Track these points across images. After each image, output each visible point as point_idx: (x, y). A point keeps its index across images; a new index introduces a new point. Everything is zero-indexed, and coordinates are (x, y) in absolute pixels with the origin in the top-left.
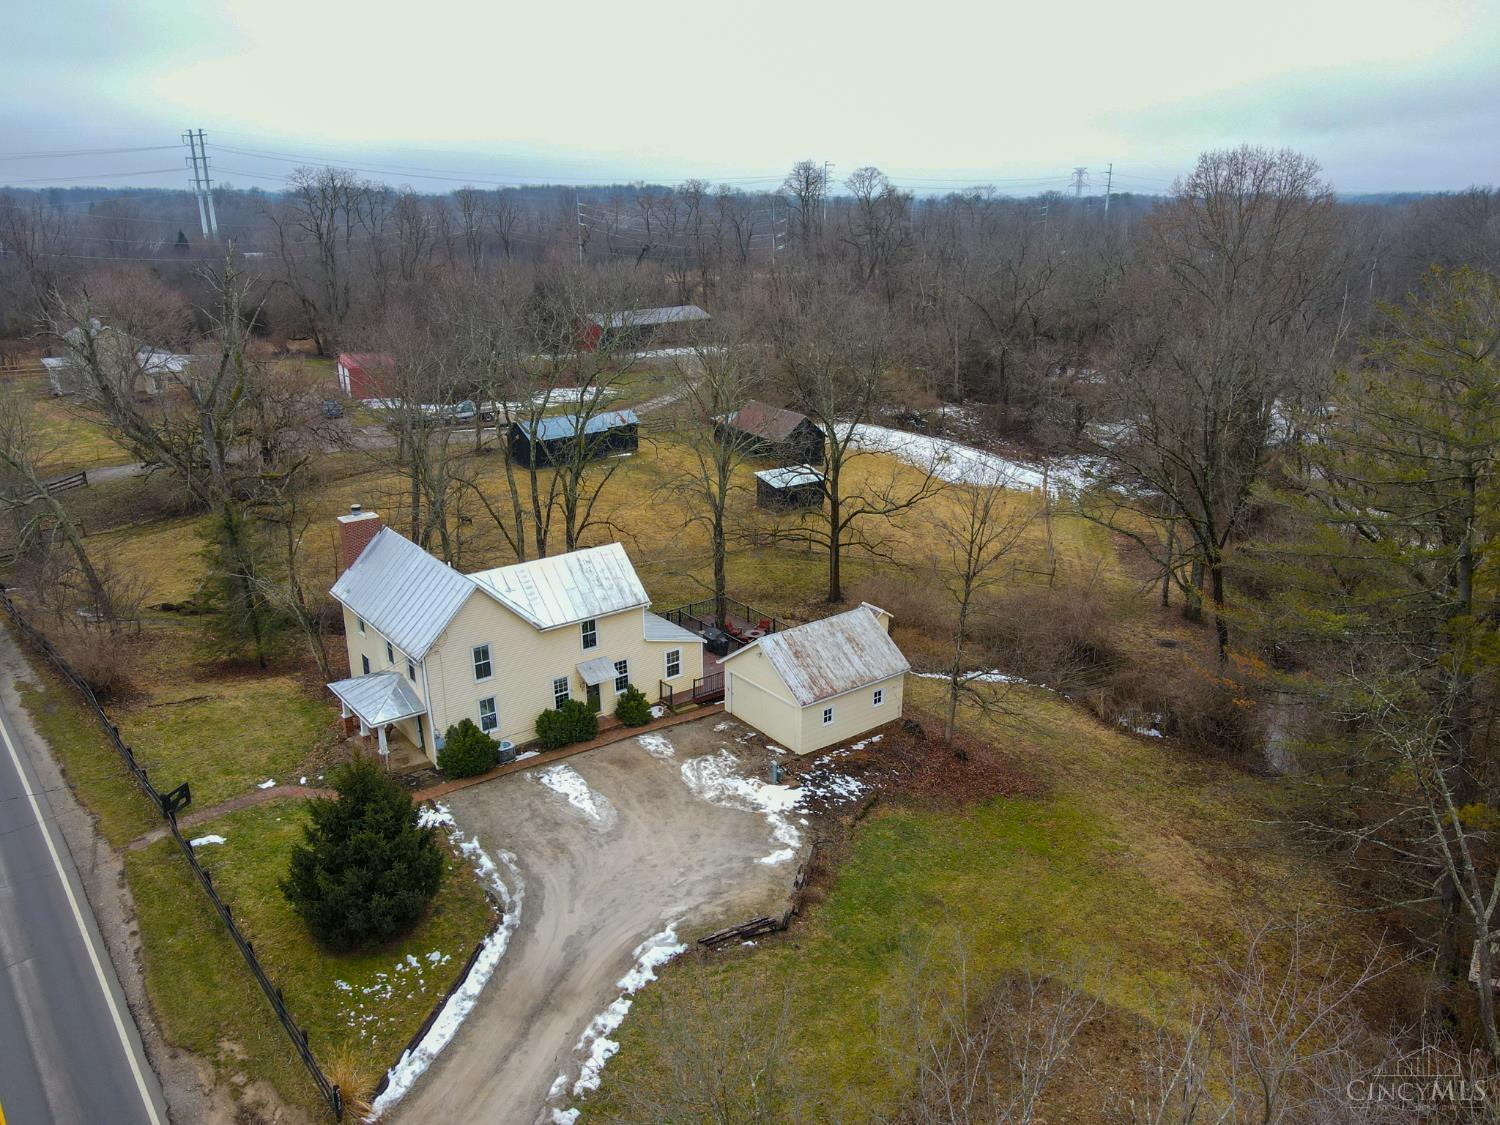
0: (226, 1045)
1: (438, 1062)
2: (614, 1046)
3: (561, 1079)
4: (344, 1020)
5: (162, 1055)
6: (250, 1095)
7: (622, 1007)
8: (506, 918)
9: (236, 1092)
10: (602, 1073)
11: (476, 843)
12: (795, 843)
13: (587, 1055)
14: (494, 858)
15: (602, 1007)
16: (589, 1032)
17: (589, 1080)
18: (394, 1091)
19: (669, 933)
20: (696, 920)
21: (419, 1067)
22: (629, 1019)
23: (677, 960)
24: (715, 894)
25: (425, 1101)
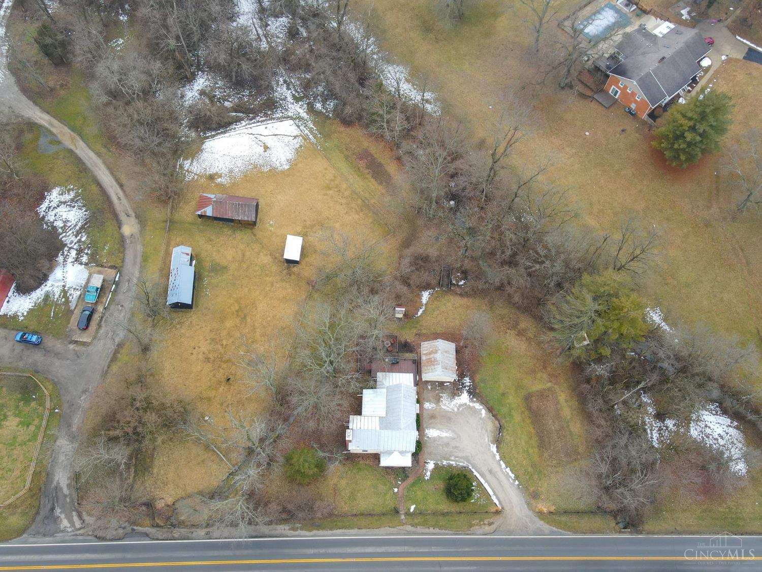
0: (473, 522)
1: (495, 494)
2: (508, 468)
3: (510, 479)
4: (480, 504)
5: (469, 532)
6: (486, 522)
7: (502, 462)
8: (470, 467)
9: (485, 524)
10: (512, 473)
11: (445, 461)
12: (481, 407)
13: (508, 473)
14: (452, 461)
15: (501, 466)
16: (504, 470)
17: (513, 476)
18: (497, 503)
19: (492, 445)
20: (491, 439)
21: (495, 497)
22: (505, 463)
23: (497, 447)
24: (487, 431)
25: (502, 500)
